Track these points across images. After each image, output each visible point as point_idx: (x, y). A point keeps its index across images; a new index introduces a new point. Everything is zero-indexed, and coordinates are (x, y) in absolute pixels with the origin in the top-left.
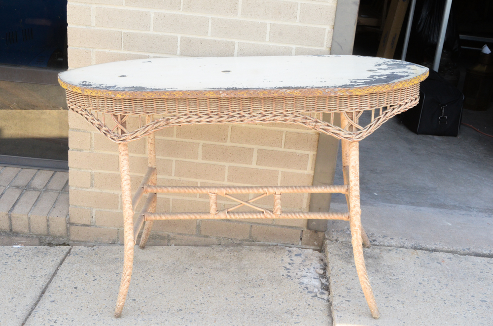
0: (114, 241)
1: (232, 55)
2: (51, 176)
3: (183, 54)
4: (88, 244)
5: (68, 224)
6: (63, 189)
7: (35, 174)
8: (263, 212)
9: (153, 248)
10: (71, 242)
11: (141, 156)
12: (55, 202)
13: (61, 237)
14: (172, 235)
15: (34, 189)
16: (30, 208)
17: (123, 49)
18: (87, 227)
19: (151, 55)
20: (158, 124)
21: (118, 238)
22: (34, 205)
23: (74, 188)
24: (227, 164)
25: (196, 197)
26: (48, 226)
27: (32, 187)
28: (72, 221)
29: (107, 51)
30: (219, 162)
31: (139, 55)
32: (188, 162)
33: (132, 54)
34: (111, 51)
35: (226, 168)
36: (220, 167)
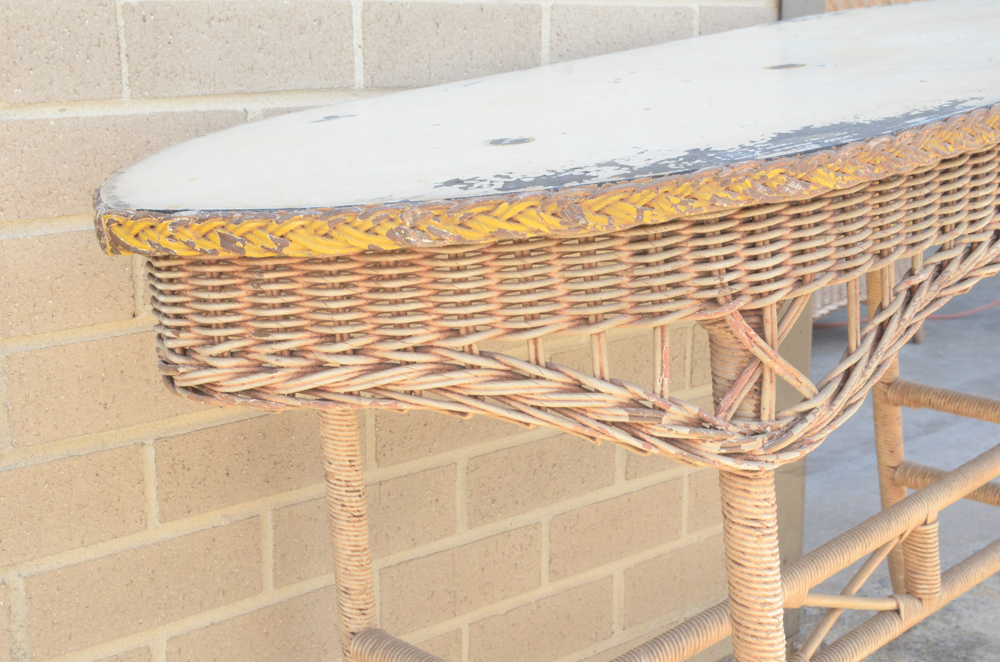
1: (533, 62)
3: (380, 85)
8: (897, 611)
11: (249, 604)
17: (126, 91)
19: (255, 106)
24: (542, 514)
29: (50, 113)
30: (523, 512)
31: (204, 113)
32: (423, 557)
33: (173, 113)
34: (72, 112)
35: (545, 529)
36: (526, 535)
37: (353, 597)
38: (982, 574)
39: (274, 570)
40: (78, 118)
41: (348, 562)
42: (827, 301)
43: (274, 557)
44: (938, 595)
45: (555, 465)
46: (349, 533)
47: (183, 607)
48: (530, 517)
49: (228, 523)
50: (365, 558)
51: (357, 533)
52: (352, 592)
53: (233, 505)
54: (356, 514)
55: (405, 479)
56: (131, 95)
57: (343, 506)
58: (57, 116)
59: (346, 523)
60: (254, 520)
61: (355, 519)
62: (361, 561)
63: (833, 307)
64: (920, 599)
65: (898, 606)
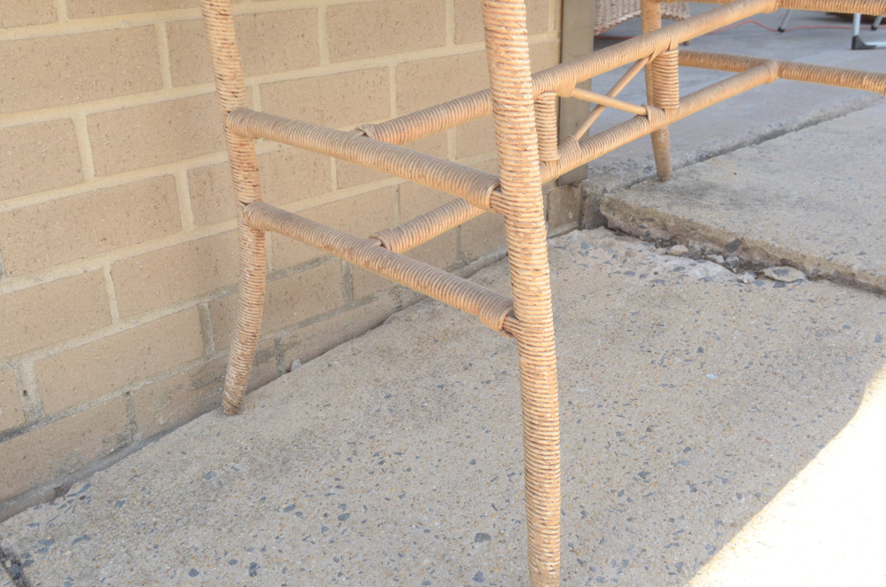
0: (121, 438)
4: (34, 495)
8: (647, 116)
9: (261, 396)
14: (285, 337)
18: (17, 439)
21: (132, 422)
24: (390, 61)
25: (330, 191)
30: (374, 57)
32: (294, 80)
35: (392, 73)
36: (377, 75)
37: (226, 82)
38: (710, 99)
39: (171, 72)
41: (219, 53)
42: (626, 11)
43: (170, 61)
44: (677, 107)
45: (398, 23)
46: (218, 28)
47: (97, 91)
48: (380, 61)
49: (128, 27)
50: (233, 51)
51: (225, 29)
52: (225, 78)
53: (131, 13)
54: (223, 12)
55: (275, 14)
57: (211, 5)
59: (215, 20)
60: (150, 29)
61: (221, 17)
62: (230, 52)
63: (630, 16)
64: (663, 110)
65: (647, 112)
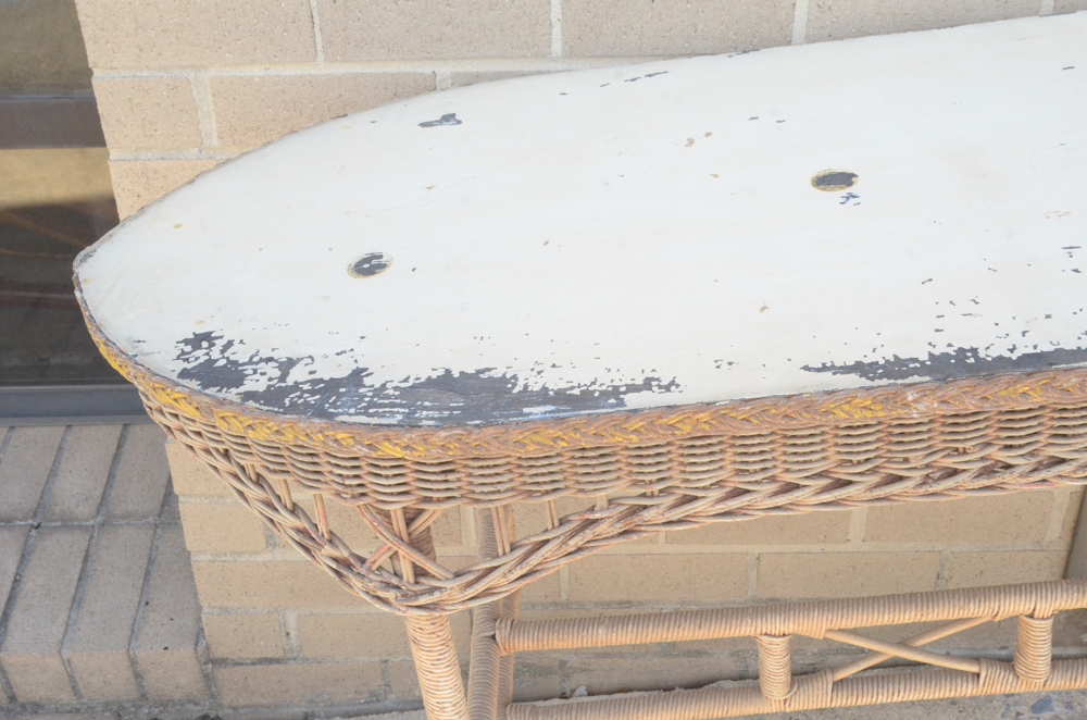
0: (374, 694)
2: (113, 449)
5: (205, 663)
6: (163, 506)
7: (60, 449)
8: (978, 675)
10: (227, 711)
12: (148, 573)
13: (190, 701)
15: (68, 523)
16: (63, 616)
17: (321, 56)
18: (274, 666)
20: (589, 534)
21: (388, 685)
22: (77, 601)
23: (209, 557)
26: (138, 676)
27: (57, 510)
28: (219, 653)
29: (257, 71)
31: (393, 75)
33: (363, 74)
34: (274, 71)
40: (279, 76)
56: (325, 59)
58: (261, 74)
65: (980, 672)
